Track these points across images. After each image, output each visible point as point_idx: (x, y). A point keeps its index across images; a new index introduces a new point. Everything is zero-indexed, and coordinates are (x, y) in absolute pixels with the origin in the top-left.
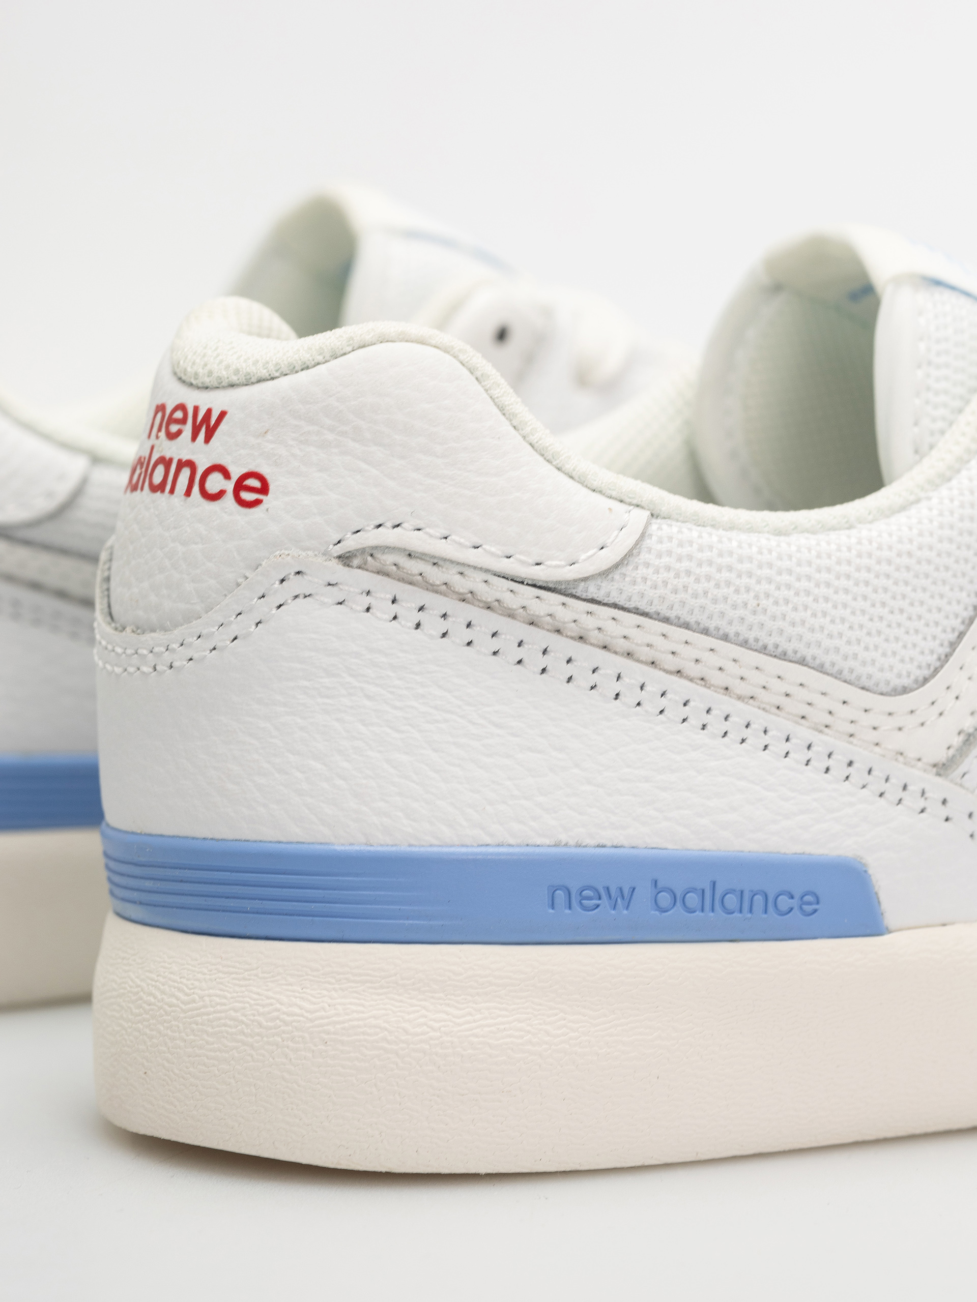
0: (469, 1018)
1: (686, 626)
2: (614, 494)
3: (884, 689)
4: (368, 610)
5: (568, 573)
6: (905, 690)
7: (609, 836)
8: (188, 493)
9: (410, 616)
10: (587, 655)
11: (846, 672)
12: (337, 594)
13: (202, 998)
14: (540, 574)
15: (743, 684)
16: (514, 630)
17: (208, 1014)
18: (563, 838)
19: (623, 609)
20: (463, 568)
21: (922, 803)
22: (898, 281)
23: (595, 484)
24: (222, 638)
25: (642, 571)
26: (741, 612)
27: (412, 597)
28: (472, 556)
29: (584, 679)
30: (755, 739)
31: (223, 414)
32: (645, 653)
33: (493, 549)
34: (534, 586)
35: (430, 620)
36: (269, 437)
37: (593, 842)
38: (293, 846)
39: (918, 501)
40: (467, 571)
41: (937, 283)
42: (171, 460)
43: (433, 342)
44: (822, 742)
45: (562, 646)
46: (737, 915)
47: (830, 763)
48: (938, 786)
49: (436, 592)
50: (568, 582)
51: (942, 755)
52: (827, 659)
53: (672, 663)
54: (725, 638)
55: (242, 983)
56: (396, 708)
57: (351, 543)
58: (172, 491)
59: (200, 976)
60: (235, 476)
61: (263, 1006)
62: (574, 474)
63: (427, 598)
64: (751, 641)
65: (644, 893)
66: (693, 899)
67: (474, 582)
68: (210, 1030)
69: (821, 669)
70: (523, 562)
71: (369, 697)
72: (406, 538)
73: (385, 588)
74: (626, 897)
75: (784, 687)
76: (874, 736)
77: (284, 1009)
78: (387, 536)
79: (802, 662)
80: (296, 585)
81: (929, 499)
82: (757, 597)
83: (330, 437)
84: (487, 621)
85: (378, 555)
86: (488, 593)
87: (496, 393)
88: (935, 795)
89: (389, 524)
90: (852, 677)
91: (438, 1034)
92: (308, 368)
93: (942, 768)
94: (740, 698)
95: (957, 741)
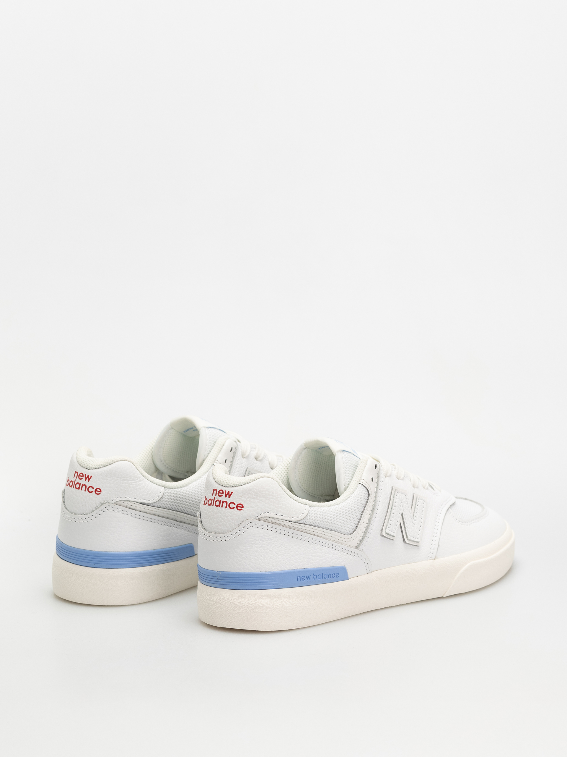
0: (285, 602)
1: (316, 526)
2: (303, 503)
3: (347, 534)
4: (263, 528)
5: (298, 519)
6: (351, 534)
7: (306, 567)
8: (226, 507)
9: (270, 529)
10: (300, 533)
11: (338, 531)
12: (257, 526)
13: (235, 601)
14: (293, 520)
15: (325, 536)
16: (287, 530)
17: (237, 604)
18: (299, 568)
19: (306, 524)
20: (279, 519)
21: (354, 555)
22: (338, 452)
23: (299, 501)
24: (237, 535)
25: (309, 517)
26: (325, 523)
27: (270, 525)
28: (282, 517)
29: (299, 538)
30: (327, 546)
31: (232, 493)
32: (309, 532)
33: (285, 516)
34: (292, 522)
35: (274, 529)
36: (242, 497)
37: (303, 568)
38: (252, 573)
39: (349, 497)
40: (279, 520)
41: (344, 451)
42: (221, 501)
43: (270, 477)
44: (338, 545)
45: (296, 532)
46: (326, 579)
47: (339, 549)
48: (357, 551)
49: (274, 524)
50: (298, 521)
51: (356, 545)
52: (338, 530)
53: (313, 533)
54: (322, 528)
55: (243, 598)
56: (269, 546)
57: (260, 516)
58: (222, 507)
59: (234, 597)
60: (236, 505)
61: (248, 602)
62: (296, 500)
63: (273, 525)
64: (323, 527)
65: (312, 576)
66: (320, 577)
67: (281, 522)
68: (237, 607)
69: (337, 532)
70: (290, 518)
71: (264, 544)
72: (269, 515)
73: (265, 524)
74: (309, 577)
75: (331, 535)
76: (345, 543)
77: (252, 603)
78: (267, 515)
79: (334, 531)
80: (250, 525)
81: (351, 497)
82: (327, 520)
83: (255, 497)
84: (283, 528)
85: (264, 518)
86: (283, 523)
87: (281, 486)
88: (356, 553)
89: (266, 513)
90: (339, 532)
91: (280, 605)
92: (248, 483)
93: (357, 548)
94: (324, 538)
95: (359, 542)
